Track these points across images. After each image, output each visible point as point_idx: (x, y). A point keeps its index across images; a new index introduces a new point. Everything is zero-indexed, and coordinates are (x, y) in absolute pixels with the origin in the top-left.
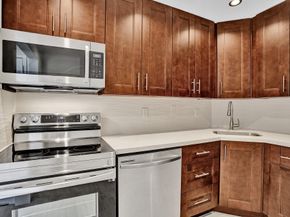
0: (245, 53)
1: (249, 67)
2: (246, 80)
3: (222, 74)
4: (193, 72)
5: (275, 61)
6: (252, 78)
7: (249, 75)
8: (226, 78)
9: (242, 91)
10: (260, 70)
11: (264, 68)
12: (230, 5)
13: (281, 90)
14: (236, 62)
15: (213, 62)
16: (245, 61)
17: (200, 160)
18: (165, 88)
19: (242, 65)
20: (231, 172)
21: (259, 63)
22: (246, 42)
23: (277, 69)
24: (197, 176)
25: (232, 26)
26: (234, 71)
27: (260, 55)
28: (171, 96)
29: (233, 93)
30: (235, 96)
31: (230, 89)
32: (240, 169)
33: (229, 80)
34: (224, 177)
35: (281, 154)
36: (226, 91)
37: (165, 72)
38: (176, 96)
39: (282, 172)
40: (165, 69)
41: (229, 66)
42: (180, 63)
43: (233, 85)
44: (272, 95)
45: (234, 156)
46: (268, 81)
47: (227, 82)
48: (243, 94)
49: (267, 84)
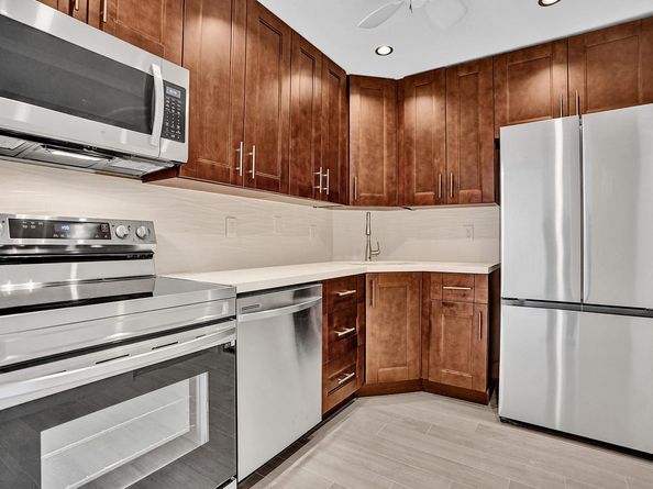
0: (389, 134)
1: (394, 157)
2: (390, 178)
3: (357, 164)
4: (318, 153)
5: (428, 152)
6: (398, 173)
7: (393, 169)
8: (363, 171)
9: (385, 194)
10: (409, 163)
12: (376, 52)
13: (436, 196)
14: (377, 145)
15: (344, 141)
16: (389, 146)
17: (343, 305)
18: (278, 178)
19: (385, 153)
20: (381, 325)
21: (409, 153)
22: (390, 115)
23: (431, 164)
24: (340, 334)
25: (375, 87)
26: (373, 162)
27: (410, 141)
28: (286, 193)
29: (373, 197)
30: (376, 202)
31: (369, 190)
32: (393, 317)
33: (367, 176)
34: (373, 334)
35: (443, 284)
36: (363, 194)
37: (279, 148)
38: (294, 195)
39: (446, 309)
40: (279, 143)
41: (366, 152)
42: (301, 134)
43: (372, 184)
44: (424, 203)
45: (385, 297)
46: (420, 182)
47: (364, 178)
48: (386, 200)
49: (419, 186)
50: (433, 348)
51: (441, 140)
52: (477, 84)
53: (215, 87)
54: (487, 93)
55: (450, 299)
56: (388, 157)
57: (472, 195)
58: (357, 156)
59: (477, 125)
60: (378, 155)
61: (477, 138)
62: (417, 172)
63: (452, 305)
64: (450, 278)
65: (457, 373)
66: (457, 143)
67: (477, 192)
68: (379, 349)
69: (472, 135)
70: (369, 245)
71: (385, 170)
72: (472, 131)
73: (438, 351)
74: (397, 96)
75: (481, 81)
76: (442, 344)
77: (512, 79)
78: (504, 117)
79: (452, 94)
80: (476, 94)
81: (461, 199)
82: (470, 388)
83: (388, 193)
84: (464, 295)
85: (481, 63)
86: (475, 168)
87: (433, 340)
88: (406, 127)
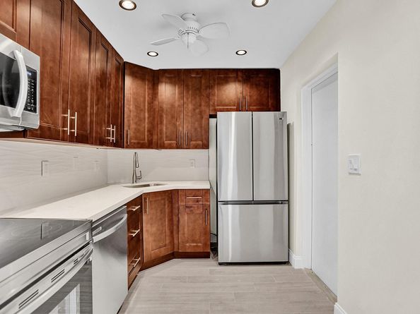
3: (129, 121)
5: (173, 117)
8: (133, 126)
9: (146, 141)
10: (161, 122)
11: (165, 122)
12: (148, 54)
13: (177, 144)
14: (142, 110)
19: (146, 115)
20: (151, 224)
21: (161, 116)
23: (175, 125)
24: (134, 235)
25: (141, 73)
26: (139, 120)
27: (161, 109)
28: (92, 144)
29: (138, 143)
30: (141, 146)
31: (136, 139)
32: (158, 218)
33: (135, 129)
34: (147, 231)
35: (186, 196)
36: (132, 141)
37: (89, 112)
38: (96, 144)
39: (187, 210)
40: (89, 109)
41: (135, 114)
42: (100, 102)
43: (138, 134)
44: (170, 147)
45: (153, 207)
46: (168, 134)
47: (133, 130)
48: (147, 145)
49: (166, 137)
50: (181, 233)
51: (180, 111)
52: (201, 82)
53: (51, 68)
54: (206, 89)
55: (190, 203)
56: (148, 118)
57: (198, 145)
58: (129, 116)
59: (200, 105)
60: (142, 116)
61: (201, 113)
62: (165, 128)
63: (191, 207)
64: (190, 192)
65: (195, 244)
66: (190, 114)
67: (200, 142)
68: (151, 239)
69: (197, 111)
70: (135, 172)
71: (146, 126)
72: (197, 108)
73: (184, 234)
74: (153, 80)
75: (203, 81)
76: (186, 230)
77: (219, 84)
78: (214, 104)
79: (187, 86)
80: (201, 87)
81: (191, 146)
82: (202, 251)
83: (148, 140)
84: (198, 201)
85: (203, 71)
86: (199, 129)
87: (181, 228)
88: (160, 100)
